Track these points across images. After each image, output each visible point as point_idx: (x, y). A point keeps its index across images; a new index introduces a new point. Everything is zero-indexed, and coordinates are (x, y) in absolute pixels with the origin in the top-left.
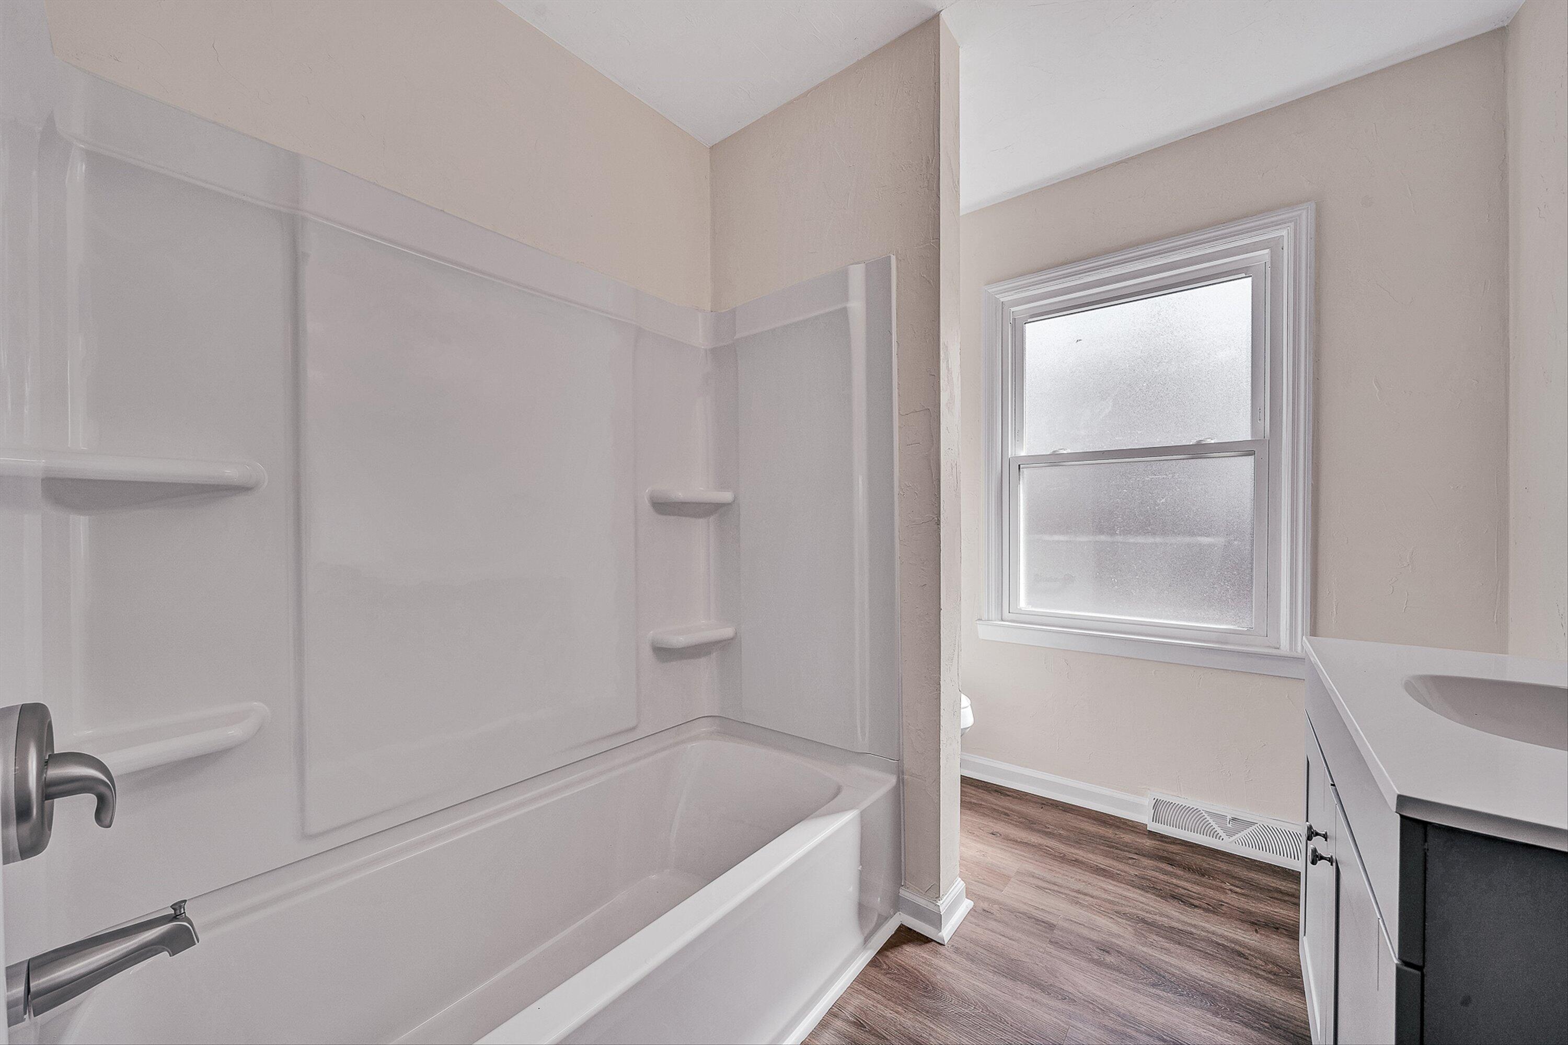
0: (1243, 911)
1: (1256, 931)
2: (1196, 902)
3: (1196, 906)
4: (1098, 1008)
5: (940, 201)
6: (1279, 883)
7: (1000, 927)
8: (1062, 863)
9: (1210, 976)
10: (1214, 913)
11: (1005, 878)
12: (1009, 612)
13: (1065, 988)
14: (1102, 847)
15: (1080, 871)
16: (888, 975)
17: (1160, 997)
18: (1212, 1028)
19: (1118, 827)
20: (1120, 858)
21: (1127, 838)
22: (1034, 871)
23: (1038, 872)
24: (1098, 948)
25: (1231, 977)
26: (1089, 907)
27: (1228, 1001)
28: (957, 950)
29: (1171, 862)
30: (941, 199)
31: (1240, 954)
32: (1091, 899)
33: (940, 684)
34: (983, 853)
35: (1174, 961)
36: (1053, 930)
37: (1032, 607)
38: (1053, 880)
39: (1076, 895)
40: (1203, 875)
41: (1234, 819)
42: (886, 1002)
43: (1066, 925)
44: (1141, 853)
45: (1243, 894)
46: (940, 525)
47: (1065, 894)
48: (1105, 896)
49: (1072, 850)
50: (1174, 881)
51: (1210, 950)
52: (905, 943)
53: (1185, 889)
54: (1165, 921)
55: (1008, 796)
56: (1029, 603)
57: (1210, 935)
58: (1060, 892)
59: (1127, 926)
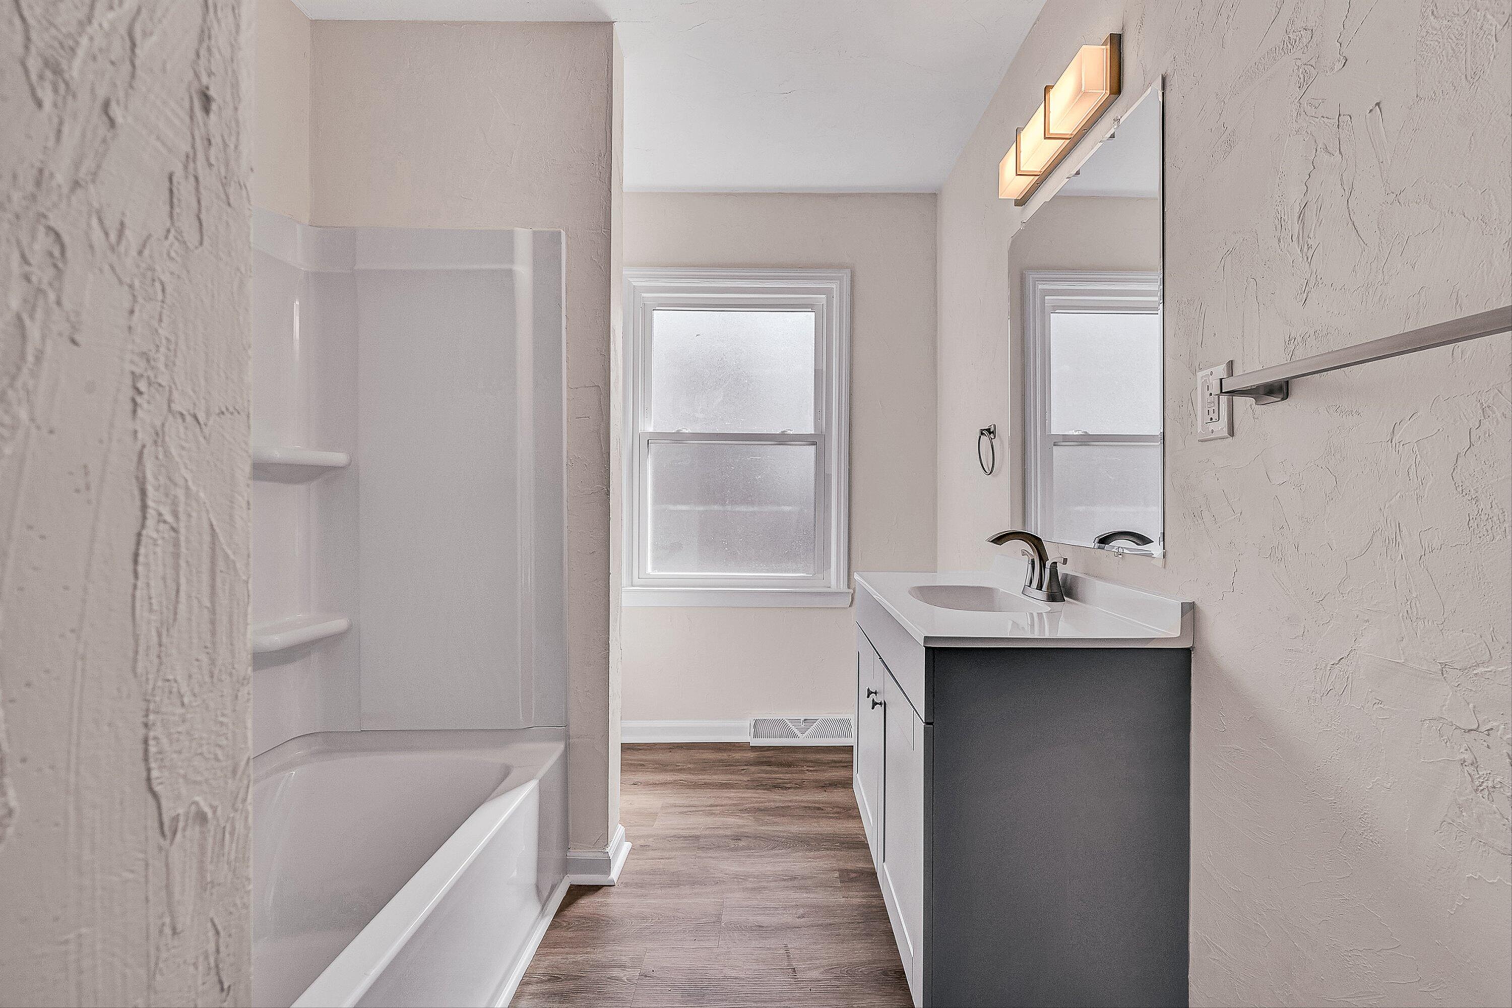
0: (816, 781)
1: (825, 791)
2: (788, 785)
3: (789, 788)
4: (740, 879)
5: (611, 195)
6: (833, 756)
7: (657, 854)
8: (695, 789)
9: (804, 829)
10: (800, 788)
11: (653, 815)
12: (639, 578)
13: (716, 875)
14: (721, 768)
15: (710, 790)
16: (570, 930)
17: (777, 855)
18: (810, 860)
19: (730, 750)
20: (736, 772)
21: (738, 756)
22: (675, 802)
23: (679, 801)
24: (732, 839)
25: (816, 825)
26: (722, 814)
27: (816, 840)
28: (626, 885)
29: (769, 764)
30: (612, 194)
31: (819, 809)
32: (721, 808)
33: (609, 644)
34: (630, 802)
35: (781, 828)
36: (699, 840)
37: (658, 571)
38: (692, 803)
39: (710, 808)
40: (790, 766)
41: (805, 720)
42: (573, 950)
43: (707, 832)
44: (749, 763)
45: (814, 771)
46: (609, 495)
47: (702, 811)
48: (730, 802)
49: (700, 777)
50: (774, 776)
51: (801, 813)
52: (578, 899)
53: (781, 779)
54: (772, 805)
55: (640, 750)
56: (654, 569)
57: (800, 803)
58: (698, 811)
59: (749, 817)
